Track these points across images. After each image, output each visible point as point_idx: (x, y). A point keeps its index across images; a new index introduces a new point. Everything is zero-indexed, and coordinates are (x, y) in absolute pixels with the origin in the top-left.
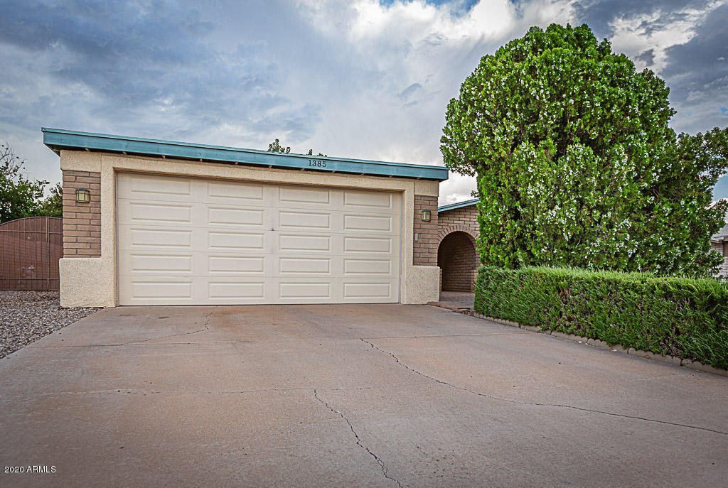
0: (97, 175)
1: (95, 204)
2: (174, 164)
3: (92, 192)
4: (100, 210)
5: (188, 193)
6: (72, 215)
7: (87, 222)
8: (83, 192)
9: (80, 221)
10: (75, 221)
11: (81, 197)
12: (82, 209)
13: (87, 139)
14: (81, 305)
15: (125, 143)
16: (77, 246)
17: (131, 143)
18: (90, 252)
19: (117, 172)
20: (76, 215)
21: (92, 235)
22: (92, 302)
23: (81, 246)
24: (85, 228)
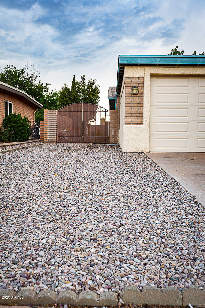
0: (142, 79)
1: (141, 95)
2: (182, 68)
3: (140, 88)
4: (143, 98)
5: (187, 85)
6: (129, 102)
7: (136, 105)
8: (136, 89)
9: (133, 105)
10: (130, 105)
11: (135, 92)
12: (135, 98)
13: (140, 59)
14: (133, 151)
15: (159, 59)
16: (132, 118)
17: (162, 59)
18: (137, 122)
19: (152, 76)
20: (131, 102)
21: (139, 112)
22: (138, 149)
23: (133, 118)
24: (135, 108)
